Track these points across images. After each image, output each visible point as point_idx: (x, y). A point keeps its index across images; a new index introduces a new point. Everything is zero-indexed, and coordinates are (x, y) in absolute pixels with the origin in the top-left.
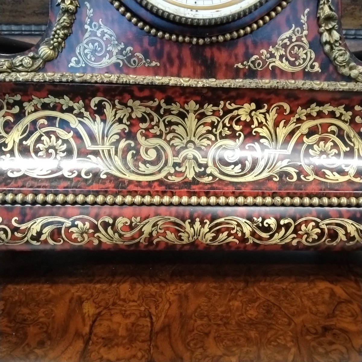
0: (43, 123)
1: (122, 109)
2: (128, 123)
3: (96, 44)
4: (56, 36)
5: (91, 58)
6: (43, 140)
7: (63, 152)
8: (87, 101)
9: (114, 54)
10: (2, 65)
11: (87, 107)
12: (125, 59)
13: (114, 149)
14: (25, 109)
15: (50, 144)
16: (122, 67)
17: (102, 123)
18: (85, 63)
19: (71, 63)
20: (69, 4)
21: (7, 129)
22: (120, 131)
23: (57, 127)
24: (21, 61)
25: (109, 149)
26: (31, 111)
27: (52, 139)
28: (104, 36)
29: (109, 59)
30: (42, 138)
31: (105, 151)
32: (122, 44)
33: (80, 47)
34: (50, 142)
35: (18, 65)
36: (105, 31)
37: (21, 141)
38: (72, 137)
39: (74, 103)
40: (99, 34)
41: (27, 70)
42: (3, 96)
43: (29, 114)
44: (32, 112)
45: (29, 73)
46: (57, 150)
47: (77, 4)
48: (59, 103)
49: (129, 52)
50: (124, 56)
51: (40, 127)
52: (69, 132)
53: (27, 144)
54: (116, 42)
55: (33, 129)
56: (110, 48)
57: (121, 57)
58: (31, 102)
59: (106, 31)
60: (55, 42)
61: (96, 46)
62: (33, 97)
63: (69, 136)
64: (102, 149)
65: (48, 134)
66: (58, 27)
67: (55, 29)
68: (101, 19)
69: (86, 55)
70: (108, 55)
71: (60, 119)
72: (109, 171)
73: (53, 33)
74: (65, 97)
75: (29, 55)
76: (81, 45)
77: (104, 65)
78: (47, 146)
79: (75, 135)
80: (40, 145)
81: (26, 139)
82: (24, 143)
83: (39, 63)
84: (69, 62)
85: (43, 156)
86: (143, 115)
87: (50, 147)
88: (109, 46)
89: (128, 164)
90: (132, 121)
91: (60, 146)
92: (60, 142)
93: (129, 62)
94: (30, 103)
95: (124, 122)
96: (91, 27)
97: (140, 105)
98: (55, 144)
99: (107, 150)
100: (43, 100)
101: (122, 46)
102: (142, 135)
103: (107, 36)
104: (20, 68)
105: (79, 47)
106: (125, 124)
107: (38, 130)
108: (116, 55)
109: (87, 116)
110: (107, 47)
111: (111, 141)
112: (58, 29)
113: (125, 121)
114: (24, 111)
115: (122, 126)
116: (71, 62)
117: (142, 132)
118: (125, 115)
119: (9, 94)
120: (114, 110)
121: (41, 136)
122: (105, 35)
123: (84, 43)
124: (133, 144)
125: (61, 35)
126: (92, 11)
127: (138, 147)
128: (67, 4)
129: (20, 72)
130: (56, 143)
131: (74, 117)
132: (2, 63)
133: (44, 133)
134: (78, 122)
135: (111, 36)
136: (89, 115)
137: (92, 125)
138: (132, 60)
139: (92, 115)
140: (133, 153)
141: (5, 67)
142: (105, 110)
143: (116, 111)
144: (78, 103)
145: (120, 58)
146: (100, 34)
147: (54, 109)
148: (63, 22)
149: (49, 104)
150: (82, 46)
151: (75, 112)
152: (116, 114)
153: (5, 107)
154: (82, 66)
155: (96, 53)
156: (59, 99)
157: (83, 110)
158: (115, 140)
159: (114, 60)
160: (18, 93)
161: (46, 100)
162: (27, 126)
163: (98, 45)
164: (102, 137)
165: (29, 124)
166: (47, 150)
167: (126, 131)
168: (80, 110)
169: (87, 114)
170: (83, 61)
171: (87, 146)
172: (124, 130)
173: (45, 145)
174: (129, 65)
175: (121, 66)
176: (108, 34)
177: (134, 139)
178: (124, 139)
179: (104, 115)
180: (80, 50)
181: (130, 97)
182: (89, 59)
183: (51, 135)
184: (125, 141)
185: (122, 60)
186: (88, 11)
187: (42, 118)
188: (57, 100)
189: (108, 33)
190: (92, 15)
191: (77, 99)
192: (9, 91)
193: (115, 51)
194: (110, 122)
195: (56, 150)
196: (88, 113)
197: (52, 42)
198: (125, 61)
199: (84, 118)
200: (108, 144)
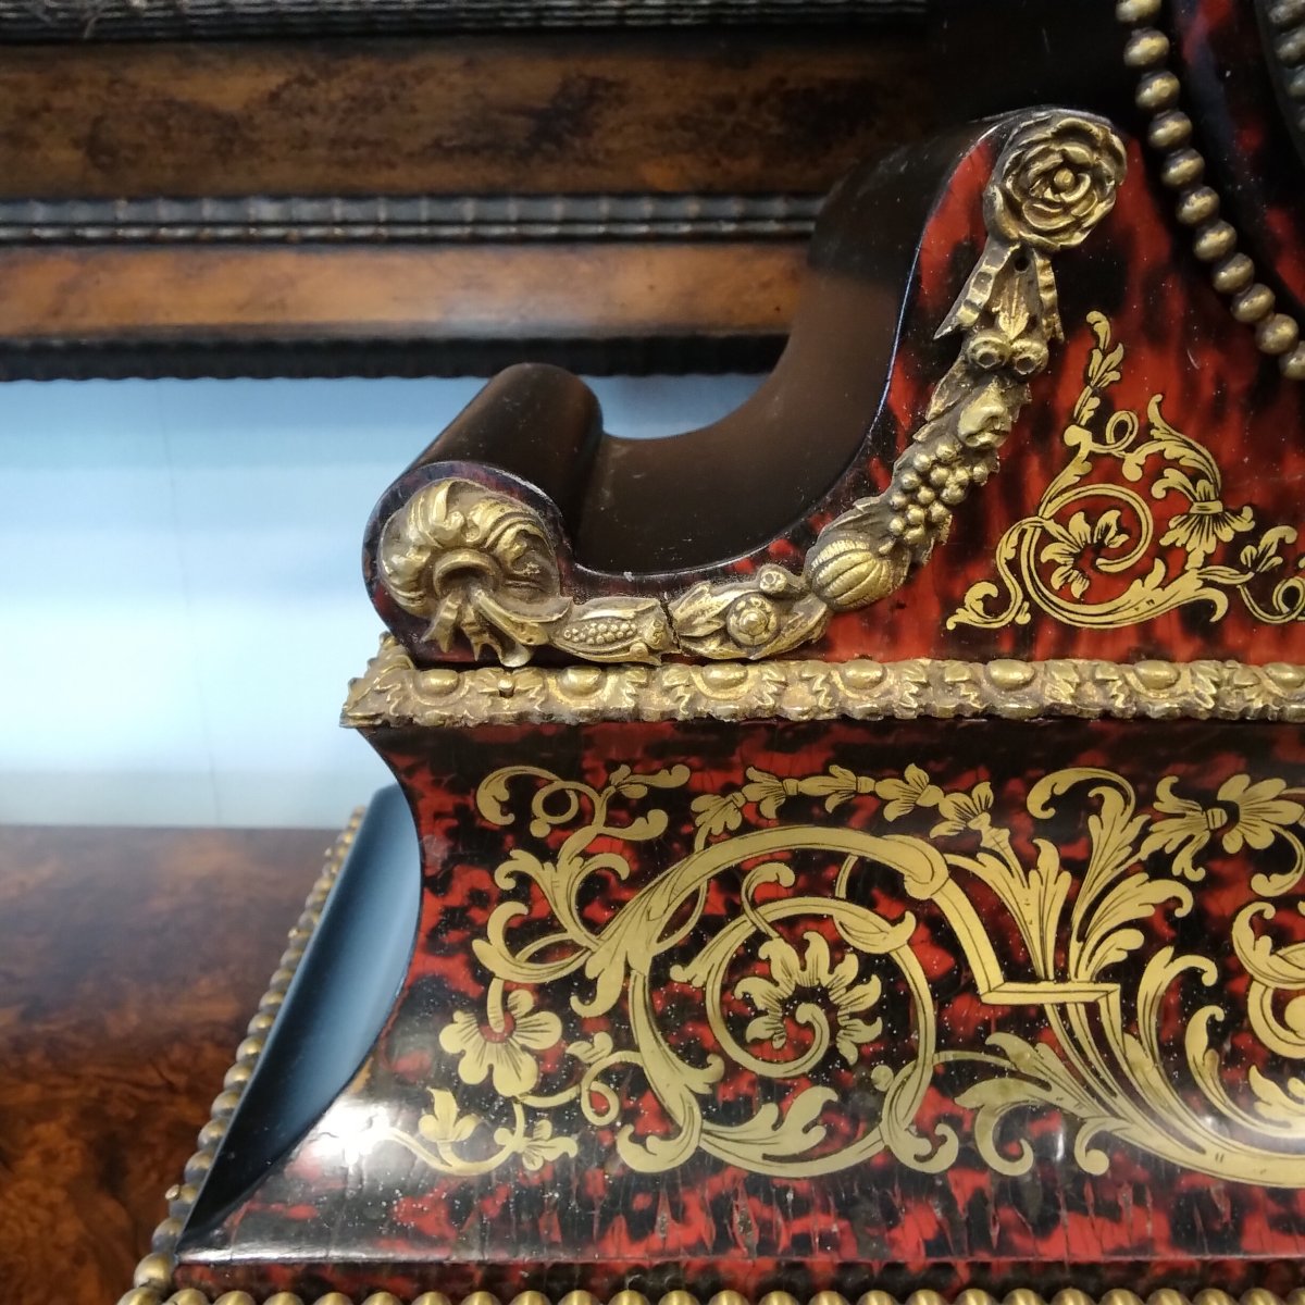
0: (773, 878)
1: (1182, 816)
2: (1198, 875)
3: (1110, 518)
4: (925, 494)
5: (1067, 584)
6: (768, 960)
7: (868, 1017)
8: (1014, 785)
9: (1196, 559)
10: (625, 638)
11: (1005, 809)
12: (1247, 584)
13: (1115, 999)
14: (698, 821)
15: (804, 979)
16: (1219, 622)
17: (1067, 876)
18: (1035, 611)
19: (959, 610)
20: (1020, 337)
21: (595, 910)
22: (1148, 912)
23: (838, 899)
24: (723, 615)
25: (1090, 998)
26: (726, 829)
27: (809, 955)
28: (1161, 476)
29: (1163, 585)
30: (764, 951)
31: (1071, 1009)
32: (1248, 512)
33: (1023, 532)
34: (803, 968)
35: (699, 632)
36: (1167, 455)
37: (660, 966)
38: (910, 942)
39: (946, 794)
40: (1132, 471)
41: (742, 654)
42: (603, 772)
43: (708, 844)
44: (730, 834)
45: (753, 671)
46: (837, 1008)
47: (1054, 331)
48: (873, 794)
49: (1272, 552)
50: (1243, 570)
51: (757, 901)
52: (896, 921)
53: (689, 982)
54: (1216, 507)
55: (721, 910)
56: (1176, 535)
57: (1226, 575)
58: (737, 795)
59: (1172, 450)
60: (909, 526)
61: (1108, 528)
62: (752, 773)
63: (894, 938)
64: (1060, 998)
65: (792, 929)
66: (944, 449)
67: (922, 459)
68: (1158, 398)
69: (1045, 570)
70: (1159, 567)
71: (861, 860)
72: (1111, 1125)
73: (909, 478)
74: (912, 772)
75: (764, 587)
76: (1027, 522)
77: (1133, 612)
78: (786, 990)
79: (925, 933)
80: (752, 986)
81: (686, 953)
82: (678, 973)
83: (811, 623)
84: (953, 603)
85: (771, 1039)
86: (1279, 839)
87: (804, 994)
88: (1172, 524)
89: (1198, 1079)
90: (1217, 865)
91: (849, 988)
92: (850, 966)
93: (1263, 598)
94: (729, 798)
95: (1176, 871)
96: (1099, 437)
97: (1279, 798)
98: (826, 980)
99: (1082, 1008)
100: (792, 786)
101: (1245, 523)
102: (1260, 926)
103: (1174, 477)
104: (711, 648)
105: (1014, 538)
106: (1182, 879)
107: (744, 912)
108: (1205, 565)
109: (997, 849)
110: (1161, 529)
111: (1104, 957)
112: (939, 462)
113: (1182, 863)
114: (686, 829)
115: (1164, 890)
116: (962, 605)
117: (1260, 913)
118: (1190, 838)
119: (632, 763)
120: (1141, 820)
121: (759, 938)
122: (1167, 472)
123: (1047, 515)
124: (1210, 977)
125: (952, 491)
126: (1116, 356)
127: (1237, 985)
128: (1013, 334)
129: (703, 661)
130: (831, 971)
131: (933, 853)
132: (624, 626)
133: (773, 924)
134: (943, 872)
135: (1195, 476)
136: (1006, 844)
137: (1016, 884)
138: (1279, 591)
139: (1021, 841)
140: (1212, 1018)
141: (638, 646)
142: (1093, 821)
143: (1149, 823)
144: (968, 792)
145: (1219, 580)
146: (1142, 467)
147: (840, 818)
148: (981, 431)
149: (822, 800)
150: (1030, 531)
151: (940, 830)
152: (1144, 833)
153: (600, 814)
154: (1013, 622)
155: (1100, 561)
156: (878, 779)
157: (982, 822)
158: (1122, 956)
159: (1188, 588)
160: (682, 758)
161: (812, 786)
162: (695, 895)
163: (1119, 521)
164: (1058, 940)
165: (704, 886)
166: (788, 1005)
167: (1180, 913)
168: (967, 820)
169: (997, 838)
170: (1027, 597)
171: (982, 988)
172: (1171, 905)
173: (776, 984)
174: (1259, 613)
175: (1214, 619)
176: (1181, 469)
177: (1219, 946)
178: (1168, 952)
179: (1084, 840)
180: (1018, 548)
181: (1241, 767)
182: (1056, 586)
183: (807, 936)
184: (1172, 960)
185: (1230, 590)
186: (1097, 356)
187: (772, 858)
188: (866, 784)
189: (1182, 462)
190: (1115, 376)
191: (968, 777)
192: (638, 755)
193: (1200, 547)
194: (1108, 870)
195: (831, 1009)
196: (1006, 833)
197: (896, 524)
198: (1245, 594)
199: (980, 856)
200: (1084, 974)
